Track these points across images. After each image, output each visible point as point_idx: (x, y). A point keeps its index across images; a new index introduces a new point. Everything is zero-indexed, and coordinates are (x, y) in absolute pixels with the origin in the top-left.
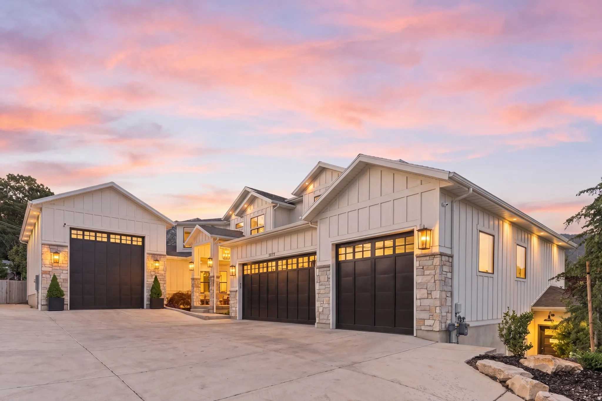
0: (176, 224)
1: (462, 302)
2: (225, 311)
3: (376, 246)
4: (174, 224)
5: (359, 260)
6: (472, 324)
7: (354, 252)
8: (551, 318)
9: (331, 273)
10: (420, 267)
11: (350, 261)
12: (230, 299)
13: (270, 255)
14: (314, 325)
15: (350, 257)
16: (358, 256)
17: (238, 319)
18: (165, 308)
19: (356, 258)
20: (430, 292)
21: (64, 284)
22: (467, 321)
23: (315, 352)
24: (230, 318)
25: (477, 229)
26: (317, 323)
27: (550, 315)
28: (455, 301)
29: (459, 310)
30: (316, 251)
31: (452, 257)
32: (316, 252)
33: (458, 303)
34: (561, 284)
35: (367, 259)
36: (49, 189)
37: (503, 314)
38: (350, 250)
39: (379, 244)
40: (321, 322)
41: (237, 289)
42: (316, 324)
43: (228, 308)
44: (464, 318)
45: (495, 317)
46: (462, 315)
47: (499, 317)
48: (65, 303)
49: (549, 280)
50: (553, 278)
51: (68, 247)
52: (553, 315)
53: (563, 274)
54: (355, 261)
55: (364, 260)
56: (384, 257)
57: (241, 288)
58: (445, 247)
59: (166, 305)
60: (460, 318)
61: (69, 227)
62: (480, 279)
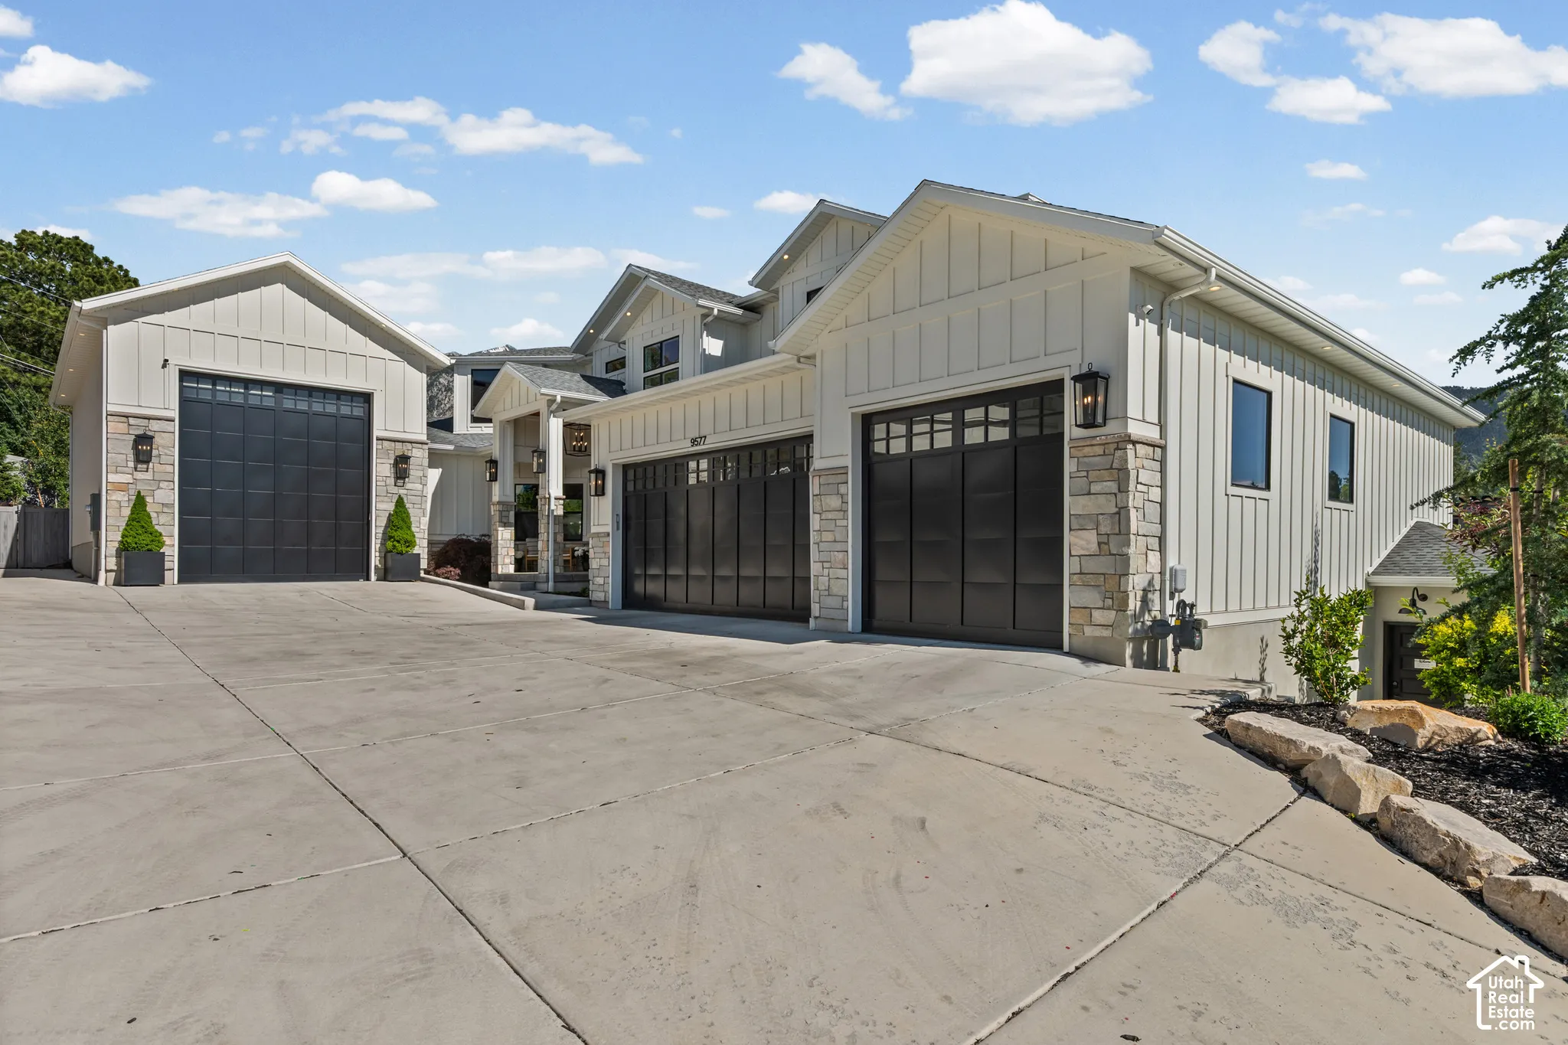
0: (453, 361)
1: (1188, 564)
2: (577, 587)
3: (966, 418)
4: (448, 361)
5: (922, 454)
6: (1212, 621)
7: (910, 436)
8: (1419, 604)
9: (852, 489)
10: (1078, 474)
11: (899, 457)
12: (591, 554)
13: (694, 442)
14: (808, 622)
15: (898, 447)
16: (921, 444)
17: (610, 607)
18: (423, 580)
19: (914, 450)
20: (1104, 539)
21: (163, 519)
22: (1201, 612)
23: (807, 692)
24: (590, 603)
25: (1227, 376)
26: (816, 618)
27: (1416, 597)
28: (1172, 562)
29: (1179, 587)
30: (813, 431)
31: (1163, 448)
32: (812, 435)
33: (1178, 567)
34: (1443, 516)
35: (944, 452)
36: (127, 272)
37: (1293, 593)
38: (898, 429)
39: (973, 414)
40: (825, 613)
41: (609, 529)
42: (811, 620)
43: (586, 580)
44: (1192, 606)
45: (1273, 602)
46: (1187, 597)
47: (1285, 601)
48: (167, 565)
49: (1412, 508)
50: (1423, 503)
51: (174, 421)
52: (1424, 598)
53: (1448, 490)
54: (911, 458)
55: (933, 454)
56: (987, 446)
57: (618, 529)
58: (1144, 421)
59: (427, 572)
60: (1182, 605)
61: (177, 367)
62: (1235, 503)
